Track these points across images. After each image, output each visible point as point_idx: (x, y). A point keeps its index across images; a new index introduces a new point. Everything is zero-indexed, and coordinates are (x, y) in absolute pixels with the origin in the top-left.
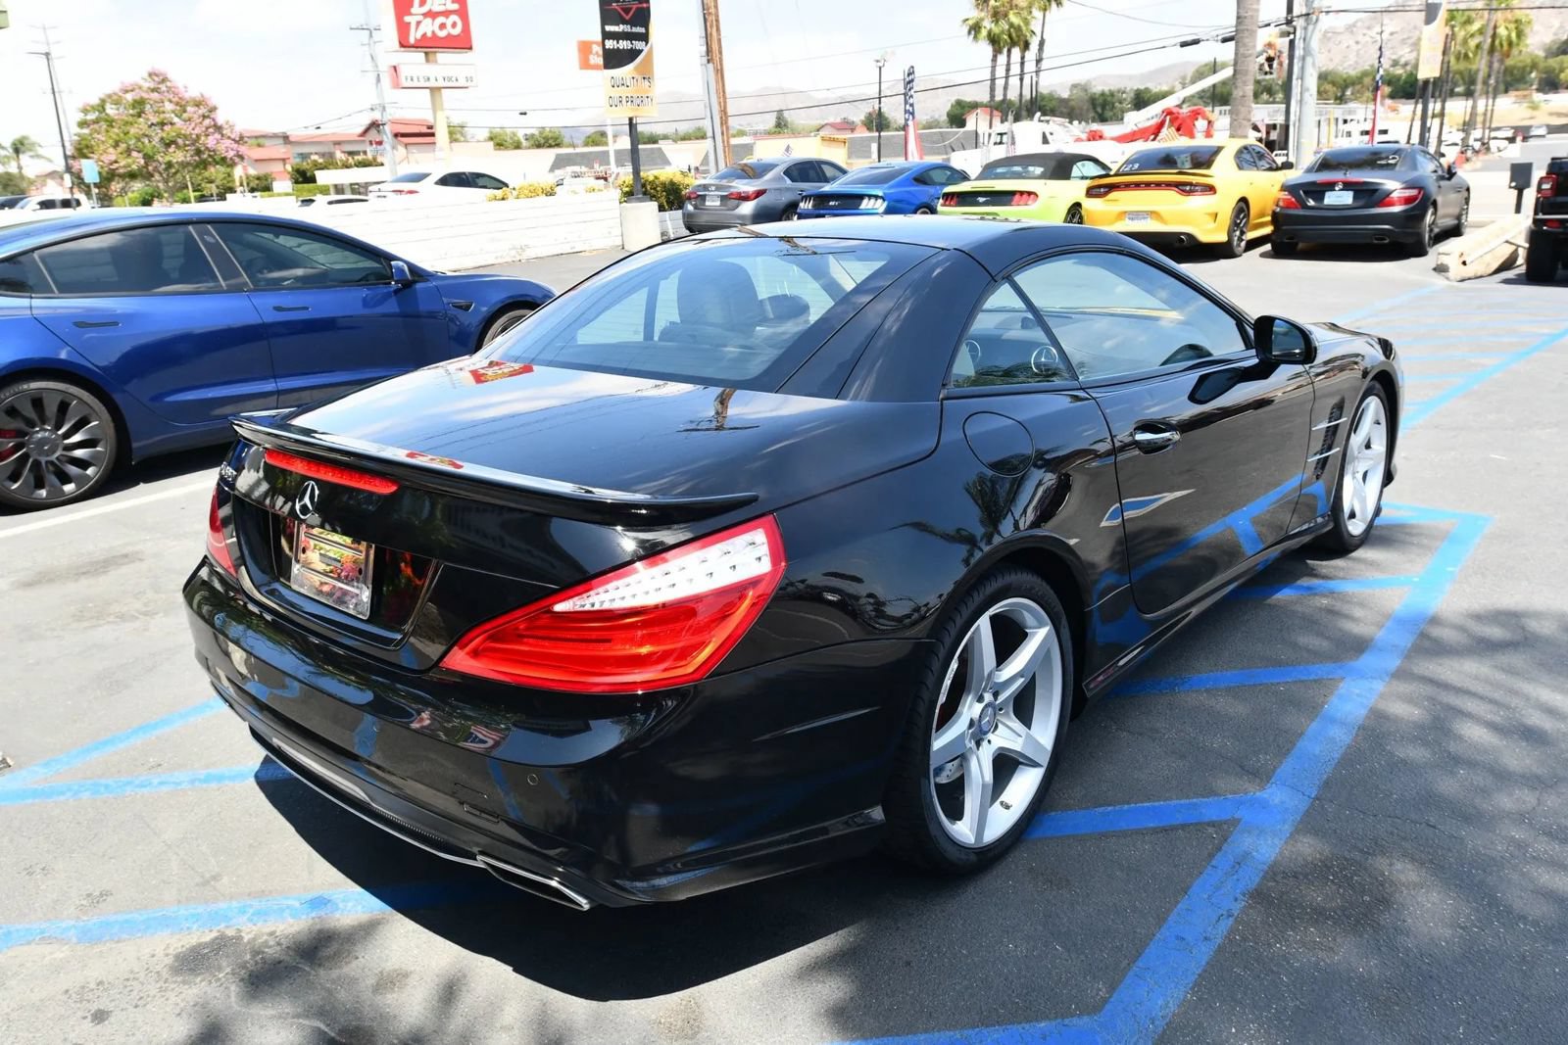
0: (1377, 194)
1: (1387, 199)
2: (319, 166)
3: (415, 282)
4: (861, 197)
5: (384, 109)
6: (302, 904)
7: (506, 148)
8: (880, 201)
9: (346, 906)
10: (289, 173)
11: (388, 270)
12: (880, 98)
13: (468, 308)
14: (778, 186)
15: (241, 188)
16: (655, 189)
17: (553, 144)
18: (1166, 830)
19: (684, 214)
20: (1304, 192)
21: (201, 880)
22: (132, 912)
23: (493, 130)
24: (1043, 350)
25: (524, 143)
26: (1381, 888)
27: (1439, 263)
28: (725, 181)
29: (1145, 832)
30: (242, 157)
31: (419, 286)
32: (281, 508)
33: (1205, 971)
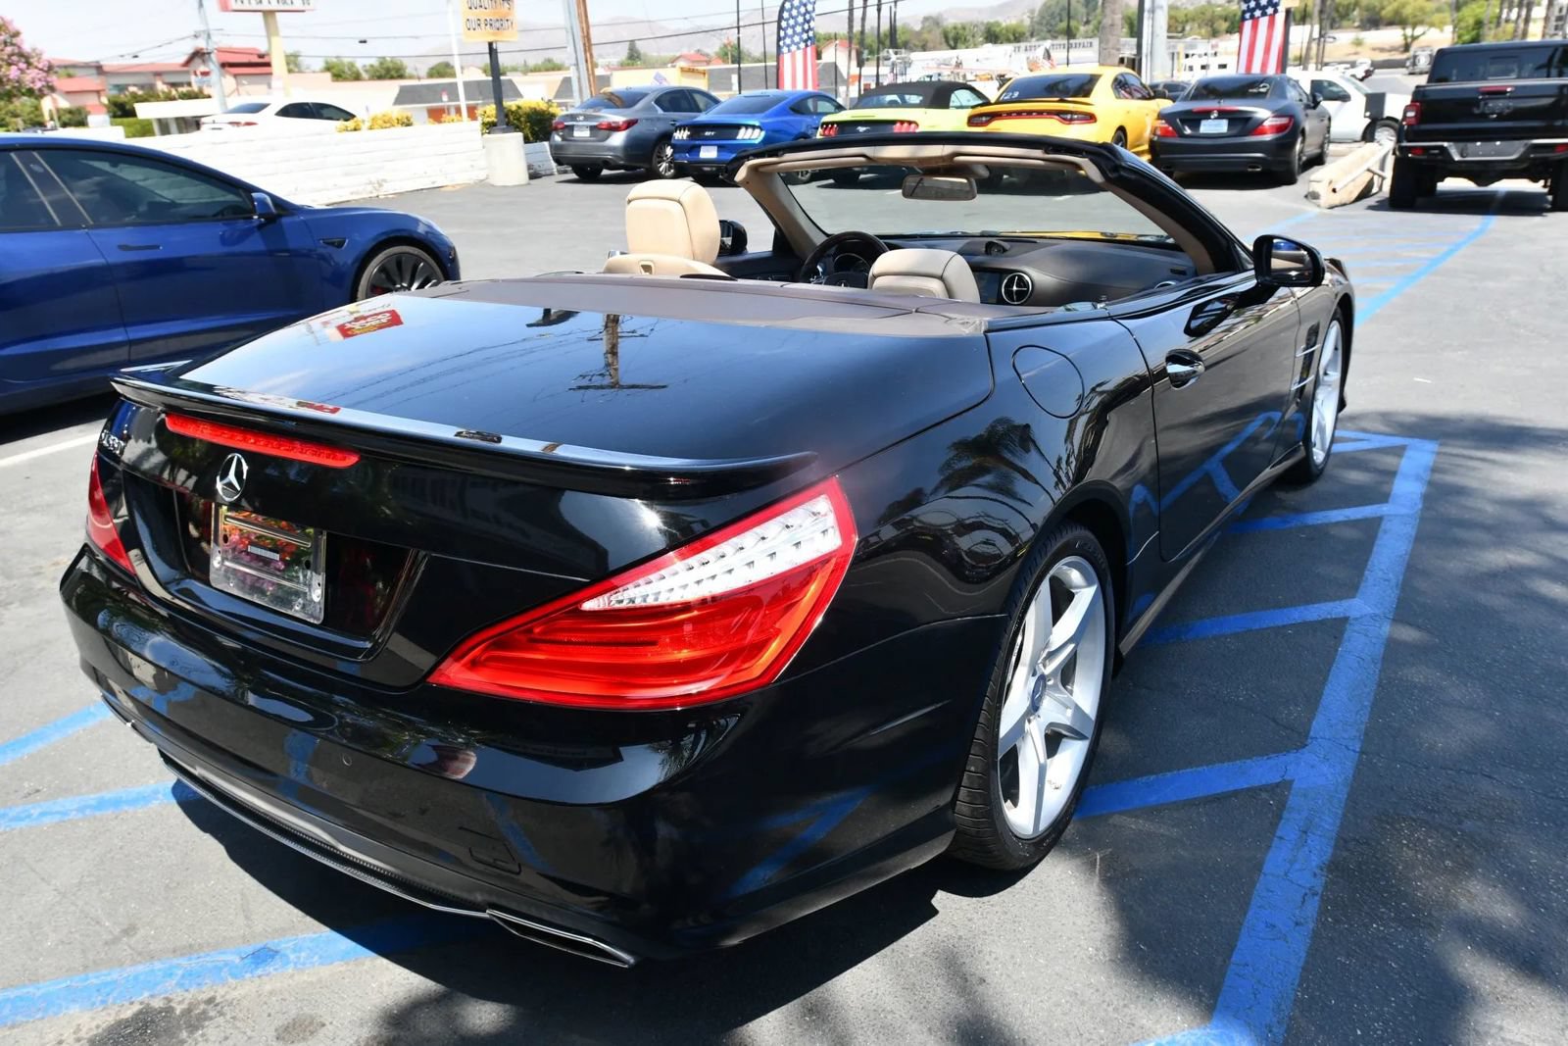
0: (1251, 122)
1: (1260, 127)
2: (139, 99)
3: (280, 216)
4: (738, 127)
5: (209, 36)
6: (243, 959)
7: (346, 79)
8: (757, 131)
9: (299, 958)
10: (105, 105)
11: (248, 202)
12: (738, 28)
13: (340, 245)
14: (651, 116)
15: (52, 123)
16: (518, 119)
17: (395, 75)
18: (1218, 799)
19: (551, 146)
20: (1181, 120)
21: (111, 937)
22: (25, 986)
23: (329, 60)
24: (1013, 278)
25: (364, 75)
26: (1458, 850)
27: (1311, 190)
28: (591, 110)
29: (1197, 803)
30: (52, 89)
31: (285, 220)
32: (184, 482)
33: (1307, 962)
